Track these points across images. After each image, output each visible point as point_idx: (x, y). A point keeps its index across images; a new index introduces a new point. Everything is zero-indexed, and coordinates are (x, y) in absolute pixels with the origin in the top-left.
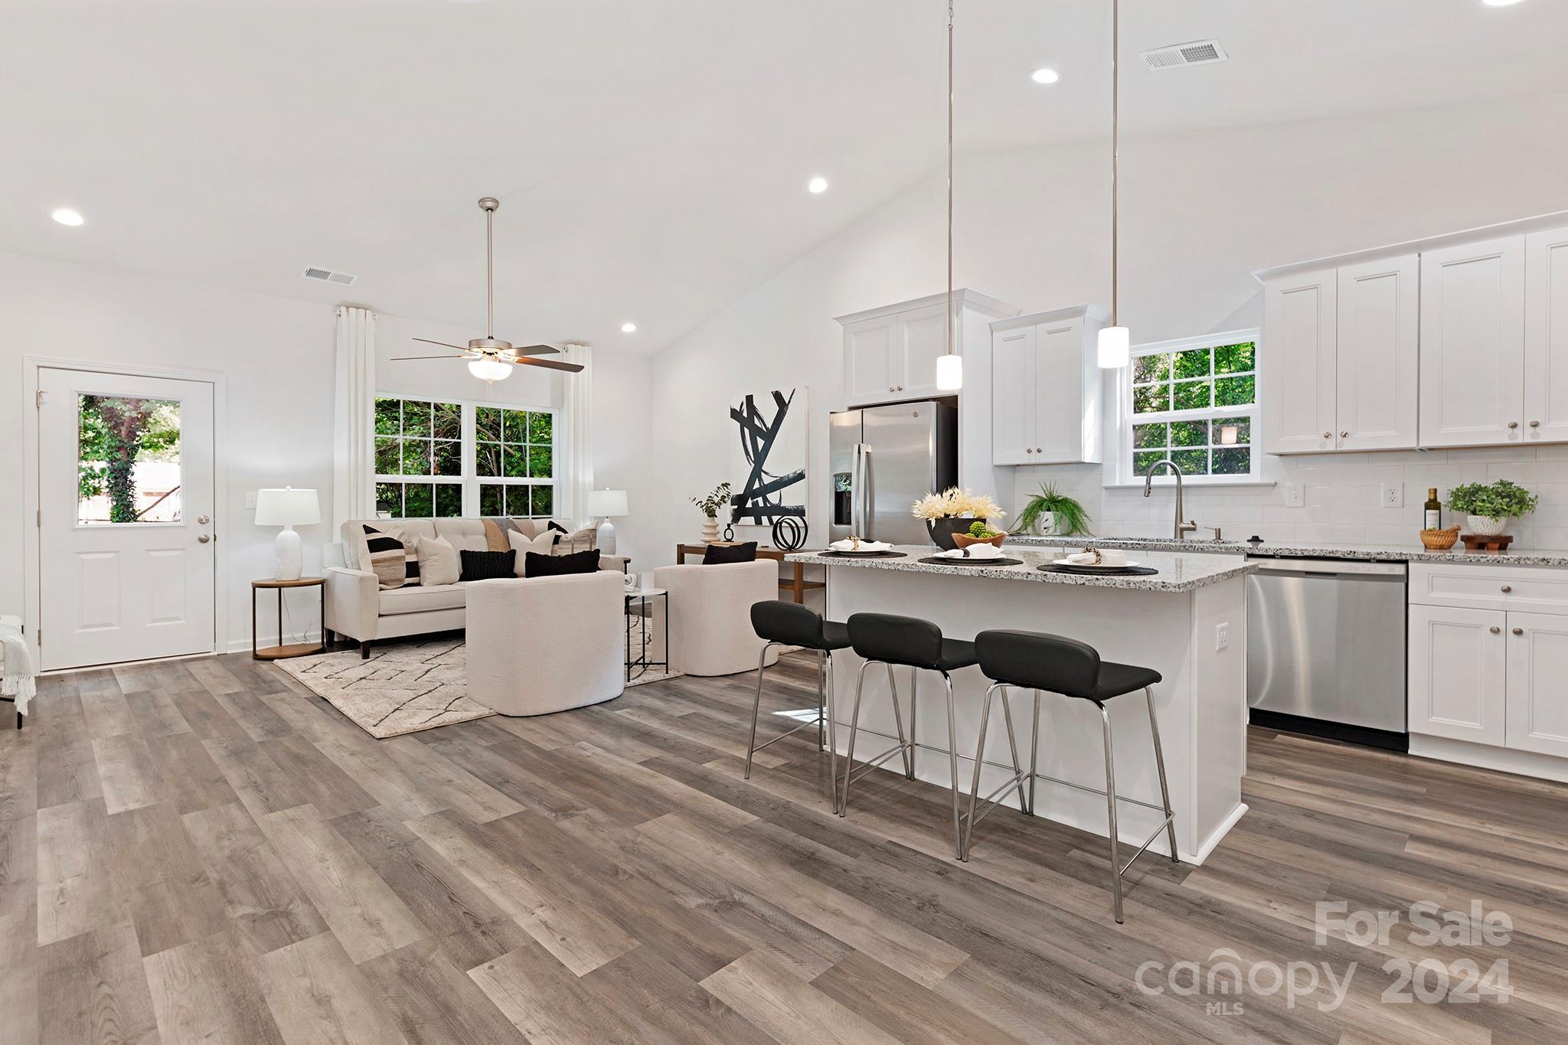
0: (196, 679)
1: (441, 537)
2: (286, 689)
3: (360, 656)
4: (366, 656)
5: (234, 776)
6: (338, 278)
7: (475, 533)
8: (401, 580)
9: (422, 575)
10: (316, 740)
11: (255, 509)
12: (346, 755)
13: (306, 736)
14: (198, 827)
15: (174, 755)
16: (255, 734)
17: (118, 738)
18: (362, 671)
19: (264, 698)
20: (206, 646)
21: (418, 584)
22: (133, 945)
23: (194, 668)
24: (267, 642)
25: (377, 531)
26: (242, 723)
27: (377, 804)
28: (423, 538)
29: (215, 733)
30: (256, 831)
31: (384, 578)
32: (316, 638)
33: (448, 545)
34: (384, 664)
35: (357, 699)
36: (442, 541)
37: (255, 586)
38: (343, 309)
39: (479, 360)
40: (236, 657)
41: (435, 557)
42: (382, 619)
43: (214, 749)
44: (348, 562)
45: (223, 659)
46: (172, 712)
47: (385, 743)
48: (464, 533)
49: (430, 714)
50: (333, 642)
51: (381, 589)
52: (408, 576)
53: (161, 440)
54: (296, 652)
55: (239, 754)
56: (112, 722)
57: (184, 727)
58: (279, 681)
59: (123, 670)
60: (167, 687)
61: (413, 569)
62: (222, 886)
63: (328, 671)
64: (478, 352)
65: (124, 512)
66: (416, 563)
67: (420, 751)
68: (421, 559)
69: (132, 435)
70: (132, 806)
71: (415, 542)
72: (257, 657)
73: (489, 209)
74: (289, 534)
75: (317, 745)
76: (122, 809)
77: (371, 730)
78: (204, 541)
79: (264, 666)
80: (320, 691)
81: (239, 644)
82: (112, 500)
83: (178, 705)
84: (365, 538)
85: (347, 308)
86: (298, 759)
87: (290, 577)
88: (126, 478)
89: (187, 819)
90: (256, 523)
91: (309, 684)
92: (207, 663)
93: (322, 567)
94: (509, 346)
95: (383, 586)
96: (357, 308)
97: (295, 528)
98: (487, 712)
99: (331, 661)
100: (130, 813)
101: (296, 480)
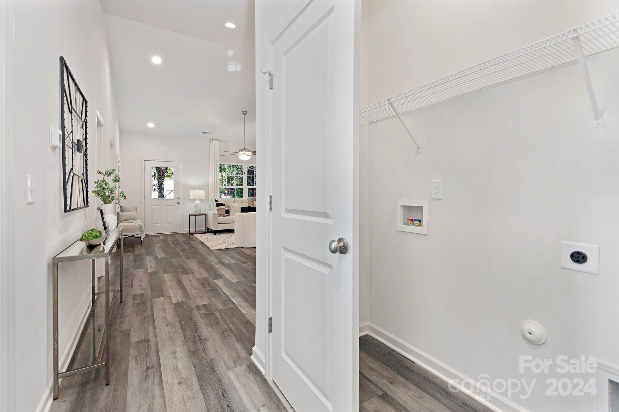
0: (176, 238)
1: (235, 203)
2: (195, 240)
3: (214, 234)
4: (215, 234)
5: (181, 254)
6: (210, 133)
7: (246, 202)
8: (224, 215)
9: (230, 213)
10: (199, 249)
11: (190, 195)
12: (204, 252)
13: (197, 249)
14: (174, 260)
15: (171, 250)
16: (187, 248)
17: (160, 247)
18: (213, 237)
19: (190, 242)
20: (179, 231)
21: (229, 216)
22: (162, 273)
23: (176, 235)
24: (192, 230)
25: (218, 201)
26: (185, 246)
27: (208, 259)
28: (231, 203)
29: (179, 247)
30: (184, 261)
31: (220, 214)
32: (204, 230)
33: (237, 205)
34: (218, 236)
35: (210, 243)
36: (236, 204)
37: (190, 215)
38: (212, 141)
39: (242, 155)
40: (185, 233)
41: (233, 209)
42: (219, 224)
43: (178, 250)
44: (212, 209)
45: (183, 234)
46: (171, 243)
47: (213, 251)
48: (242, 202)
49: (225, 246)
50: (208, 231)
51: (219, 217)
52: (226, 213)
53: (171, 175)
54: (199, 233)
55: (183, 251)
56: (159, 244)
57: (173, 246)
58: (194, 239)
59: (161, 235)
60: (170, 239)
61: (228, 212)
62: (177, 268)
63: (205, 237)
64: (241, 153)
65: (161, 196)
66: (228, 210)
67: (220, 252)
68: (230, 209)
69: (163, 174)
70: (162, 257)
71: (228, 205)
72: (190, 234)
73: (244, 114)
74: (198, 202)
75: (199, 250)
76: (161, 257)
77: (211, 248)
78: (179, 203)
79: (191, 236)
80: (202, 241)
81: (186, 231)
82: (159, 193)
83: (172, 242)
84: (215, 203)
85: (213, 140)
86: (194, 252)
87: (198, 213)
88: (162, 186)
89: (172, 259)
90: (190, 199)
91: (200, 239)
92: (179, 235)
93: (206, 211)
94: (249, 151)
95: (219, 216)
96: (215, 140)
97: (199, 200)
98: (238, 246)
99: (206, 235)
100: (162, 258)
101: (199, 187)
